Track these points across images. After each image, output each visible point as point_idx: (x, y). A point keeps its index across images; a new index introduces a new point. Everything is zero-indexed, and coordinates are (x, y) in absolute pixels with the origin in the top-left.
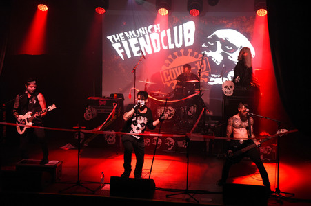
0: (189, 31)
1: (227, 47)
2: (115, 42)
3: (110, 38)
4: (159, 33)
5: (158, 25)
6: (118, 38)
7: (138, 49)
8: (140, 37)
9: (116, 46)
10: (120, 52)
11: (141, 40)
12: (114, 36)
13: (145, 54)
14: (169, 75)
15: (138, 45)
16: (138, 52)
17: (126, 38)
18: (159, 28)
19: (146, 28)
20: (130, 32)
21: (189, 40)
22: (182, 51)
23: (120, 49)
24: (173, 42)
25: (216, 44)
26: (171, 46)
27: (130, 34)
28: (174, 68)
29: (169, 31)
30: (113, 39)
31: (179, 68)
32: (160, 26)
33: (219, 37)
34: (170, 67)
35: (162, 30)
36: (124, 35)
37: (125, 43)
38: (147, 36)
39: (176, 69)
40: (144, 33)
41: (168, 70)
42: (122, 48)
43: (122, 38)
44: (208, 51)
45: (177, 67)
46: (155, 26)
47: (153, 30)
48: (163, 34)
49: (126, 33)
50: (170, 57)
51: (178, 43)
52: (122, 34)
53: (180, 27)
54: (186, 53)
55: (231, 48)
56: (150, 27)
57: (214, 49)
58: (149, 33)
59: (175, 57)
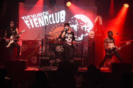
0: (63, 15)
1: (80, 23)
2: (26, 20)
3: (23, 18)
4: (48, 16)
5: (48, 12)
6: (27, 18)
7: (37, 23)
8: (39, 17)
9: (26, 22)
10: (28, 25)
11: (39, 19)
12: (25, 17)
13: (41, 26)
14: (53, 36)
15: (37, 21)
16: (37, 25)
17: (31, 18)
18: (48, 13)
19: (41, 13)
20: (33, 15)
21: (63, 19)
22: (59, 25)
23: (28, 23)
24: (55, 20)
25: (75, 21)
26: (54, 22)
27: (33, 16)
28: (55, 33)
29: (53, 15)
30: (25, 18)
31: (58, 33)
32: (49, 12)
33: (77, 18)
34: (53, 32)
35: (49, 14)
36: (31, 17)
37: (31, 20)
38: (42, 17)
39: (56, 33)
40: (41, 16)
41: (53, 34)
42: (29, 23)
43: (29, 18)
44: (72, 25)
45: (57, 32)
46: (46, 12)
47: (45, 14)
48: (50, 16)
49: (31, 15)
50: (53, 27)
51: (57, 21)
52: (29, 16)
53: (58, 13)
54: (61, 26)
55: (82, 23)
56: (44, 13)
57: (74, 24)
58: (43, 16)
59: (56, 27)
